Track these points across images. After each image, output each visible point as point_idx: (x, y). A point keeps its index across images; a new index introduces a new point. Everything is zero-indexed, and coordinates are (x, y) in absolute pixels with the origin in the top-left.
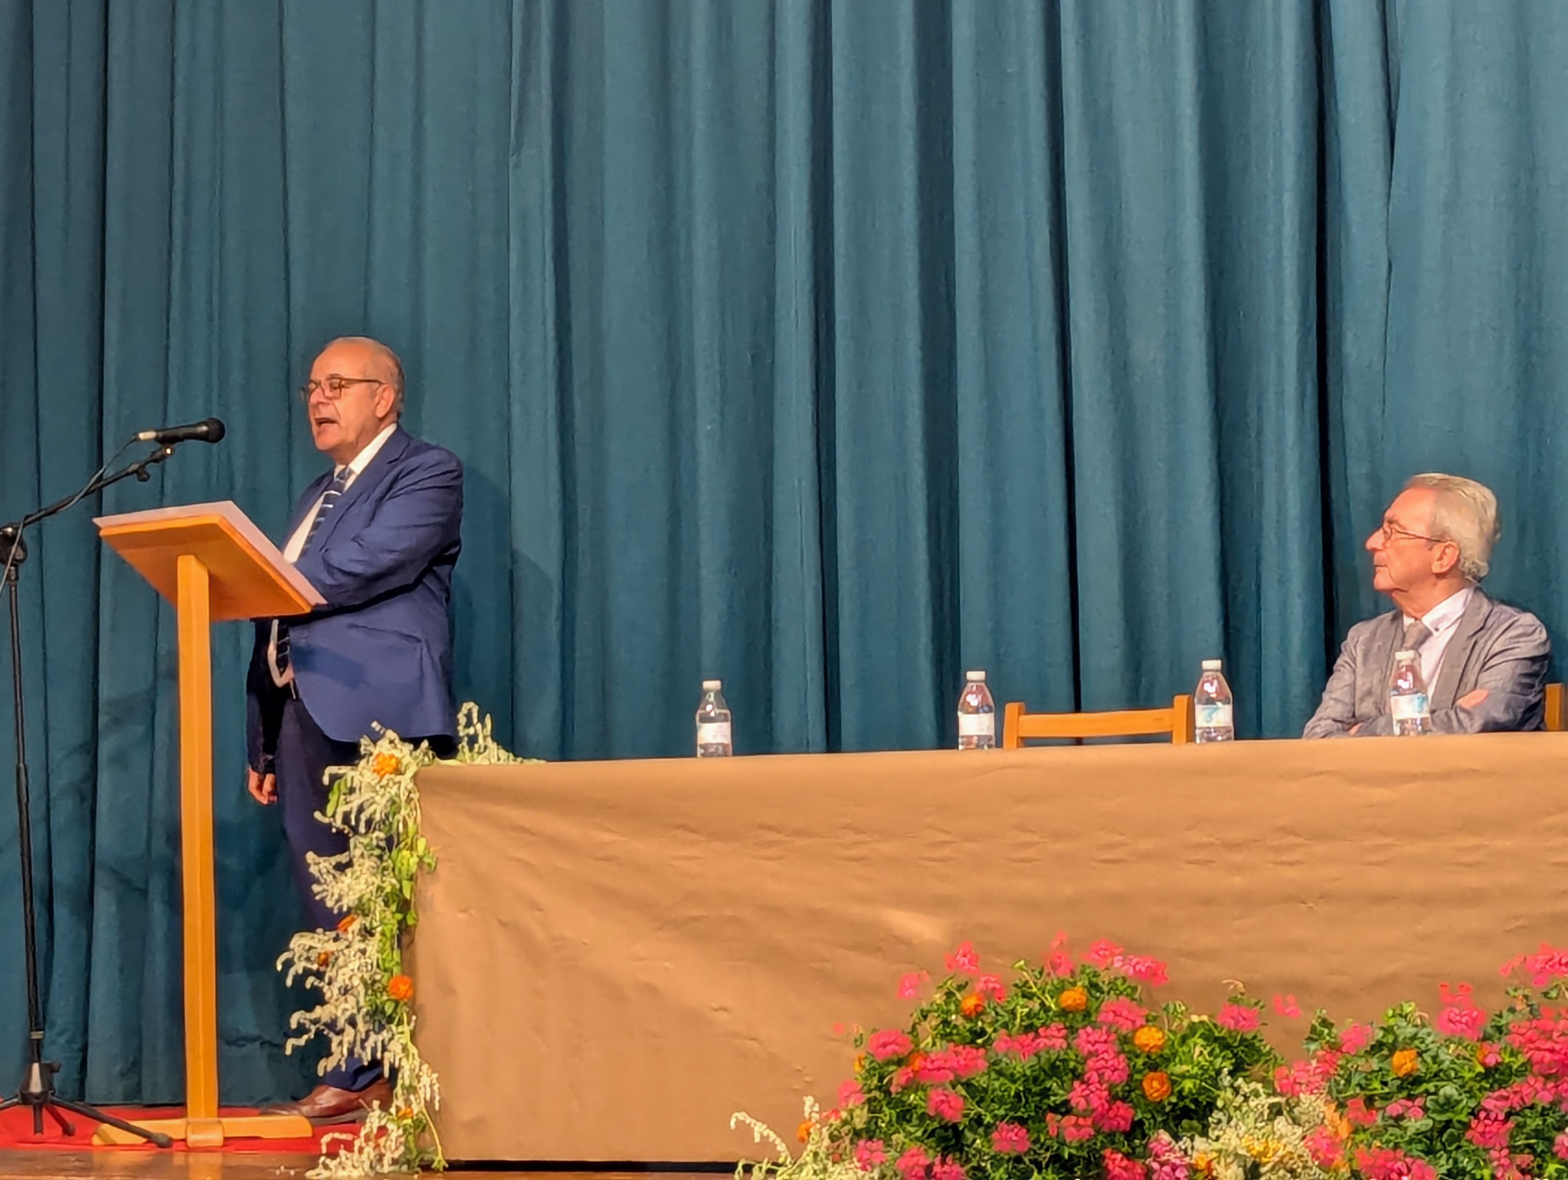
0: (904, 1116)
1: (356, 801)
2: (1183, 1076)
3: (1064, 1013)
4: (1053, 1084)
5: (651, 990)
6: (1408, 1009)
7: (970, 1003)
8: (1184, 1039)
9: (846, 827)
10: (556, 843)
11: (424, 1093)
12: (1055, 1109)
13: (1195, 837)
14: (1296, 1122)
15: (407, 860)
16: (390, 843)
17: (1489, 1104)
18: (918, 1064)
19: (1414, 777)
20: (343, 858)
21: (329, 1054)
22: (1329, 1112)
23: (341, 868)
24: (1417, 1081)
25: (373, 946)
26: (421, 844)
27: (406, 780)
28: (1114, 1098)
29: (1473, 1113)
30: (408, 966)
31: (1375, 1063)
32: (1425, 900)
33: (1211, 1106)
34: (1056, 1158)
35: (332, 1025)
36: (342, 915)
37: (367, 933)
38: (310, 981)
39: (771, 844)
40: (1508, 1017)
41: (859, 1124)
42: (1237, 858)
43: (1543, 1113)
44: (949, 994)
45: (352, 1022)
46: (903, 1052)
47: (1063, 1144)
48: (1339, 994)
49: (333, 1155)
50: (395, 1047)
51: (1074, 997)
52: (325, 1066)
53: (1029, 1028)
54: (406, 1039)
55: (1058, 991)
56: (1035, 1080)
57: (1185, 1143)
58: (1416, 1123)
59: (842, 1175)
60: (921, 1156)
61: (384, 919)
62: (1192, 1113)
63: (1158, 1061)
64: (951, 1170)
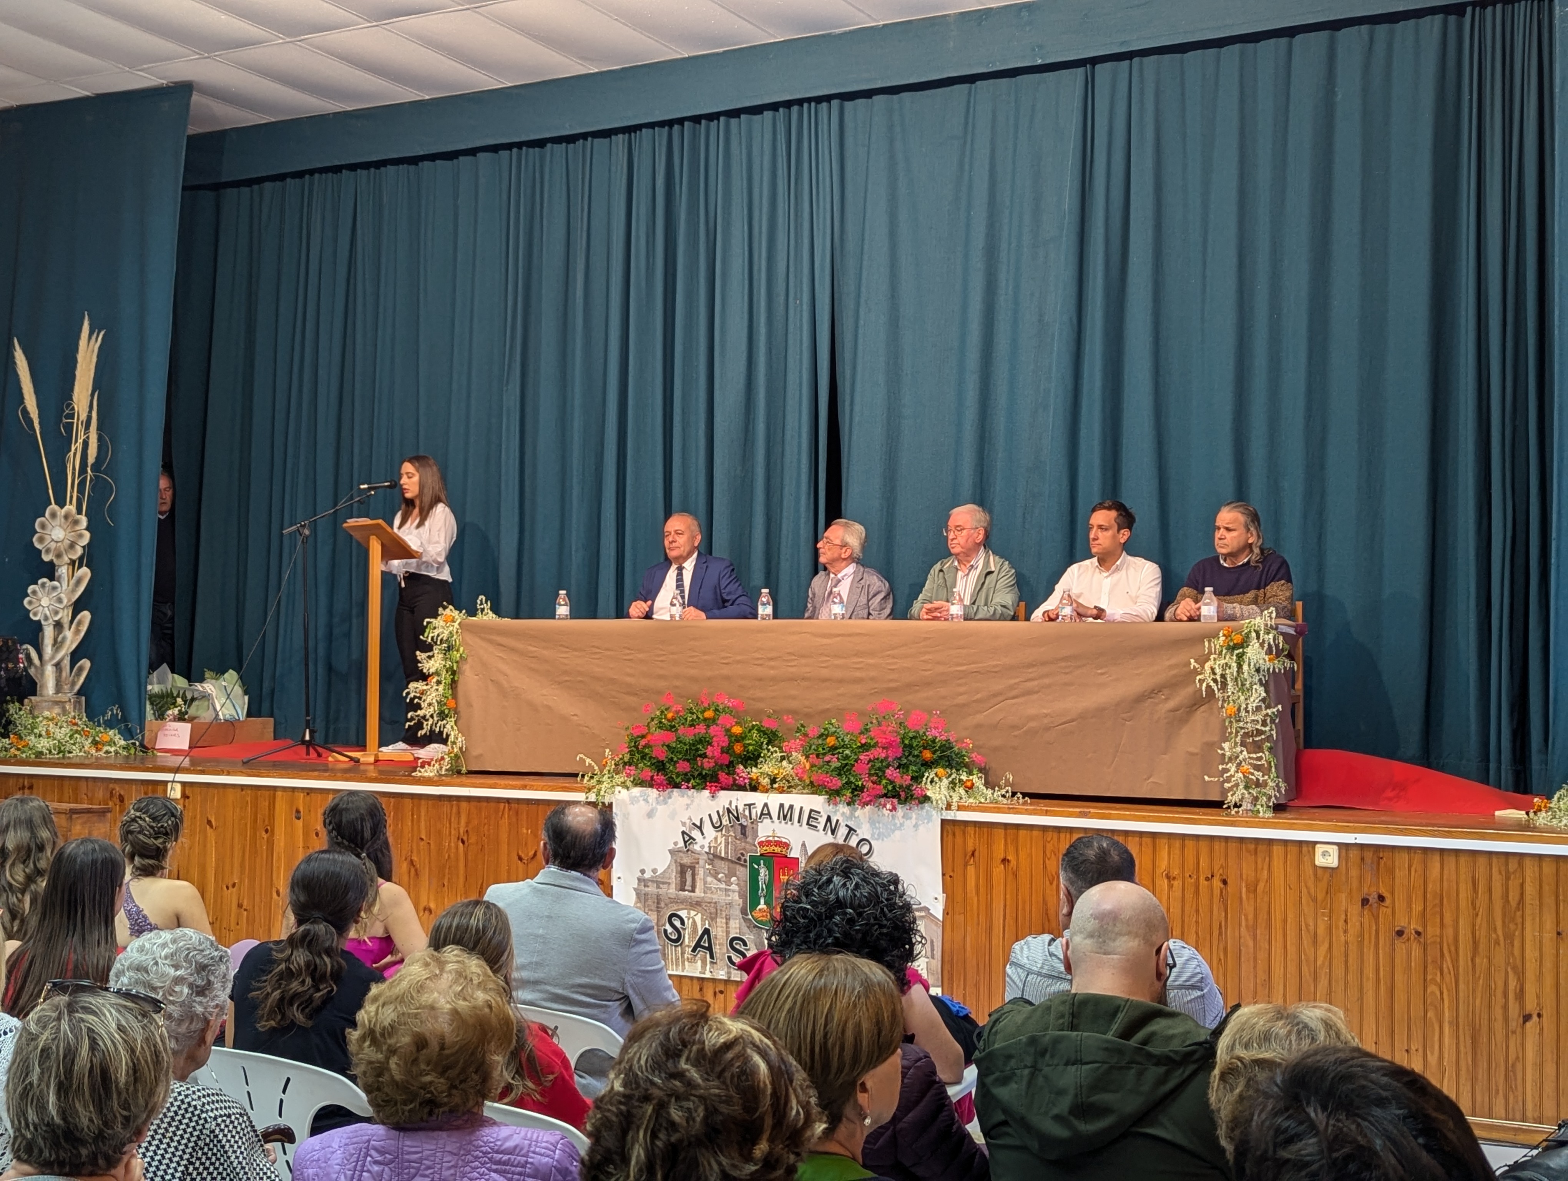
0: (643, 757)
1: (436, 632)
2: (750, 744)
3: (705, 719)
4: (700, 746)
5: (548, 707)
6: (833, 721)
7: (670, 715)
8: (750, 731)
9: (625, 648)
10: (513, 650)
11: (459, 744)
12: (700, 756)
13: (757, 655)
14: (790, 763)
15: (456, 655)
16: (449, 648)
17: (862, 757)
18: (649, 737)
19: (839, 635)
22: (803, 759)
24: (836, 748)
25: (441, 688)
26: (461, 649)
27: (456, 625)
28: (722, 752)
29: (856, 761)
30: (455, 696)
31: (820, 742)
32: (841, 681)
33: (759, 756)
34: (700, 774)
35: (424, 717)
36: (429, 676)
37: (439, 683)
39: (596, 653)
40: (870, 725)
41: (626, 759)
42: (772, 663)
43: (882, 762)
44: (662, 712)
45: (432, 716)
46: (644, 733)
47: (703, 769)
48: (808, 716)
49: (423, 766)
50: (448, 726)
51: (709, 714)
53: (691, 726)
54: (453, 723)
55: (703, 712)
56: (694, 745)
57: (749, 769)
58: (835, 764)
59: (619, 779)
60: (649, 772)
61: (446, 677)
62: (752, 759)
63: (740, 739)
64: (660, 778)
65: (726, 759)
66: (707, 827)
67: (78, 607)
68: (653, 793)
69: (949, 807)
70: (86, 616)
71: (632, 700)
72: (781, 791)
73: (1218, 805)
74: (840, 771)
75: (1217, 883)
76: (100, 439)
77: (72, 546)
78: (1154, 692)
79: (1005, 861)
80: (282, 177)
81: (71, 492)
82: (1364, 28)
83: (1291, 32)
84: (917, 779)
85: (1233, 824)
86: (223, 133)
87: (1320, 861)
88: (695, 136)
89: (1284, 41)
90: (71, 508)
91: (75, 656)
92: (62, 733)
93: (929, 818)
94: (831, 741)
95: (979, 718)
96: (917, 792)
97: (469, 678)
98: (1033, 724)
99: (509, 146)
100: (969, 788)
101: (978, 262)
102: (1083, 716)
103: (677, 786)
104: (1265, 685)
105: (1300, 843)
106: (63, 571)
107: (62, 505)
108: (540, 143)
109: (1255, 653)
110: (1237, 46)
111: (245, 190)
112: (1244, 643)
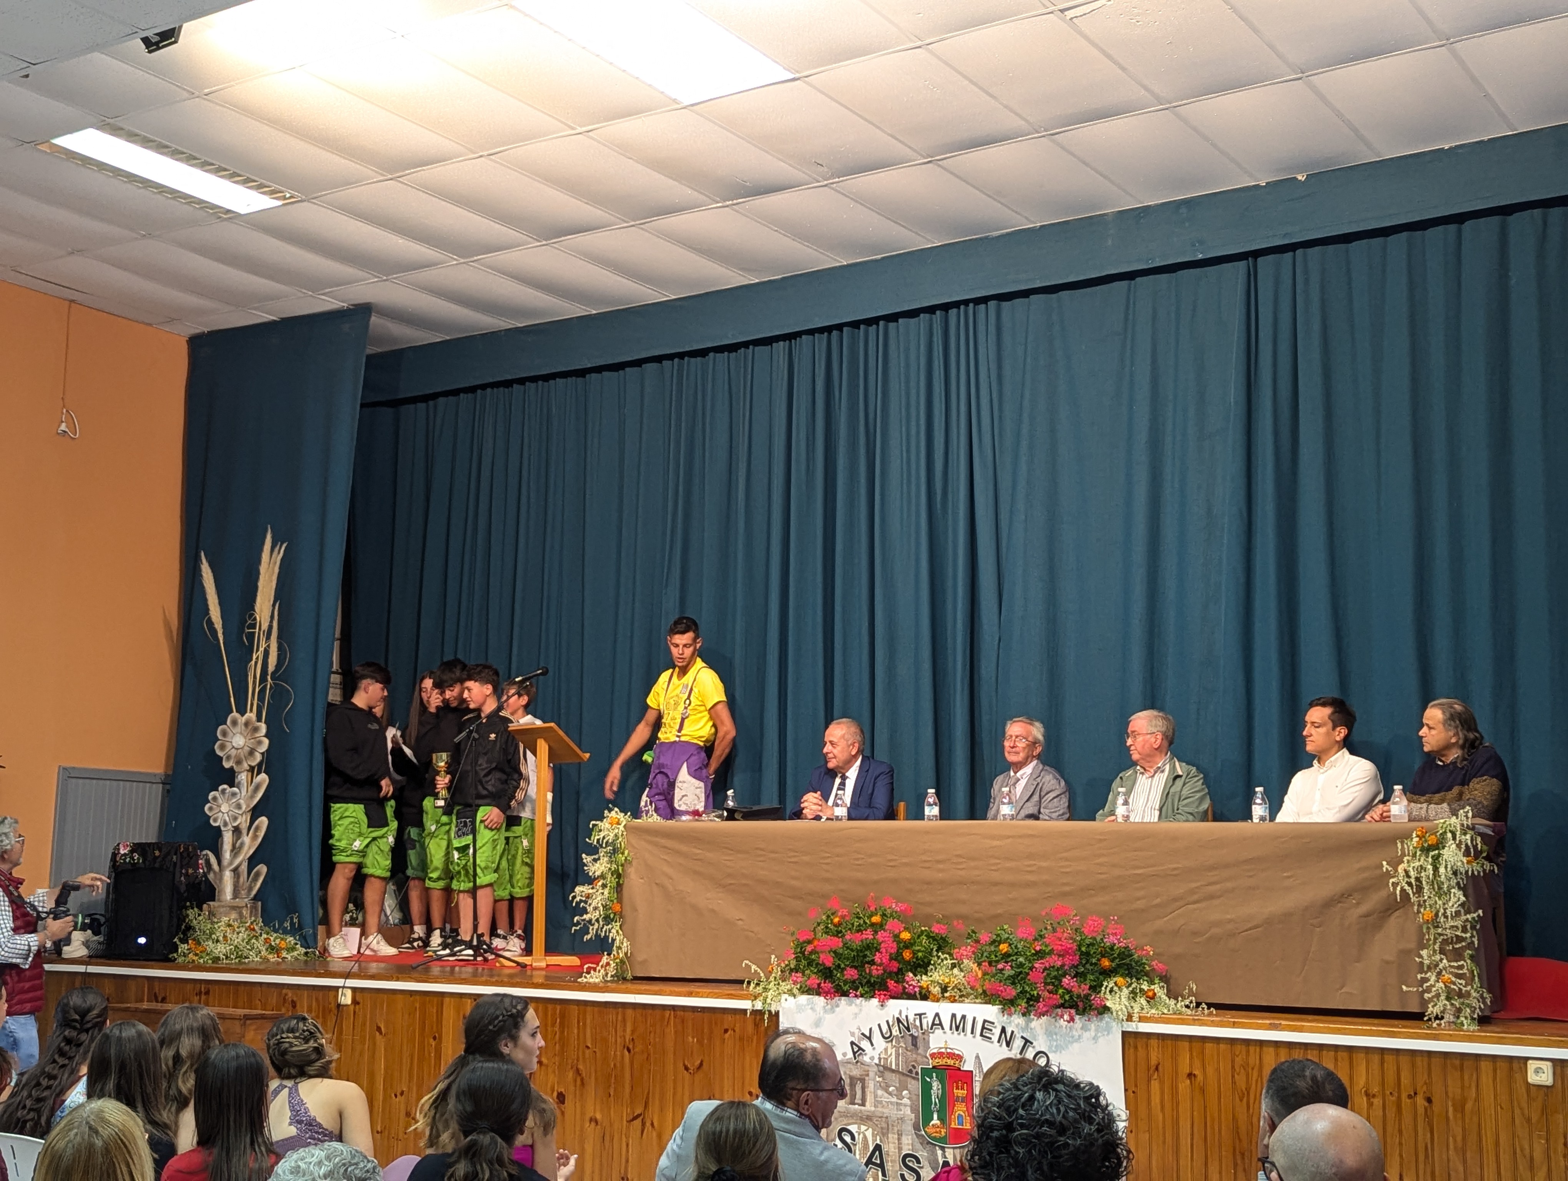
0: (810, 964)
1: (602, 834)
2: (919, 951)
3: (873, 925)
4: (868, 953)
5: (713, 911)
6: (1006, 927)
7: (836, 920)
8: (919, 937)
9: (790, 850)
10: (678, 852)
11: (624, 949)
12: (868, 963)
13: (924, 858)
14: (961, 970)
15: (621, 858)
16: (615, 851)
17: (1037, 965)
18: (816, 943)
19: (1009, 837)
20: (596, 857)
21: (588, 933)
22: (975, 967)
23: (595, 860)
24: (1010, 955)
25: (606, 891)
26: (626, 852)
27: (621, 827)
28: (891, 959)
29: (1031, 969)
30: (620, 900)
31: (993, 948)
32: (1012, 885)
33: (929, 963)
34: (868, 982)
35: (590, 921)
36: (595, 879)
37: (604, 886)
38: (582, 904)
39: (761, 856)
40: (1044, 932)
41: (792, 966)
42: (941, 866)
43: (1058, 970)
44: (828, 917)
45: (597, 920)
46: (811, 938)
47: (871, 976)
48: (979, 921)
49: (588, 973)
50: (614, 931)
51: (876, 919)
52: (587, 937)
53: (858, 931)
54: (618, 928)
55: (870, 917)
56: (861, 951)
57: (919, 977)
58: (1009, 972)
59: (785, 986)
60: (814, 980)
61: (611, 880)
62: (922, 966)
63: (908, 945)
64: (828, 985)
65: (895, 966)
66: (877, 1037)
67: (256, 813)
68: (820, 1001)
69: (1130, 1018)
70: (263, 822)
71: (797, 905)
72: (953, 1000)
73: (1418, 1017)
74: (1014, 980)
75: (1420, 1101)
76: (280, 648)
77: (252, 752)
78: (1343, 896)
79: (1190, 1075)
80: (456, 392)
81: (252, 700)
82: (1537, 212)
83: (1459, 219)
84: (1096, 988)
85: (1436, 1038)
86: (400, 352)
87: (1532, 1078)
88: (853, 341)
89: (1452, 228)
90: (251, 715)
91: (253, 861)
92: (239, 938)
93: (1108, 1030)
94: (1004, 947)
95: (1159, 924)
96: (1095, 999)
97: (634, 880)
98: (1215, 930)
99: (670, 357)
100: (1151, 998)
101: (1141, 456)
102: (1268, 922)
103: (845, 994)
104: (1463, 889)
105: (1511, 1059)
106: (243, 777)
107: (242, 712)
108: (702, 353)
109: (1451, 854)
110: (1404, 235)
111: (422, 406)
112: (1439, 845)
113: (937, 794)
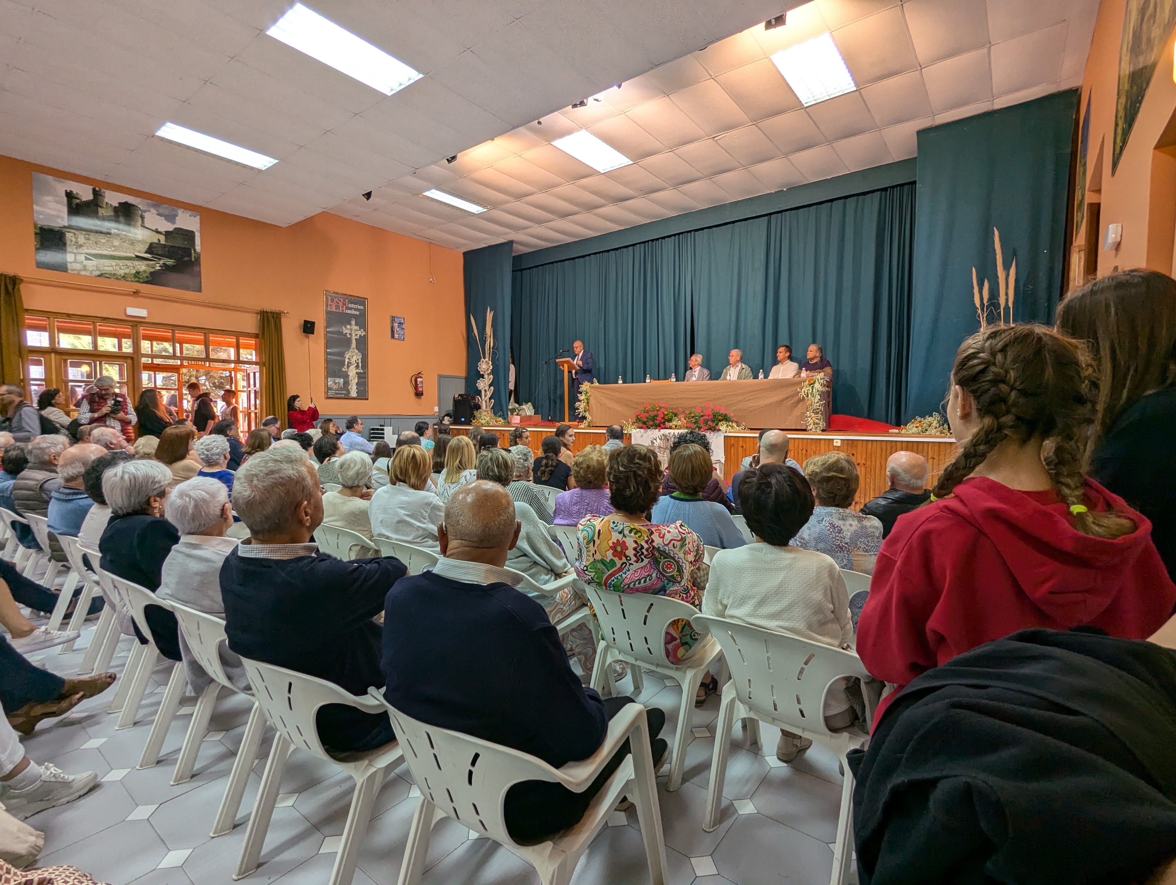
0: (640, 421)
2: (669, 416)
3: (657, 410)
4: (655, 418)
5: (614, 408)
7: (647, 409)
8: (669, 413)
10: (603, 393)
11: (590, 419)
12: (655, 420)
14: (681, 421)
15: (588, 395)
17: (701, 419)
18: (641, 415)
21: (580, 415)
22: (684, 420)
24: (694, 417)
26: (590, 393)
28: (662, 419)
30: (588, 406)
31: (689, 415)
32: (696, 399)
33: (672, 420)
34: (656, 425)
40: (703, 410)
41: (635, 422)
42: (675, 394)
43: (707, 420)
44: (645, 408)
48: (686, 408)
49: (581, 425)
50: (587, 414)
51: (658, 408)
53: (653, 412)
55: (656, 408)
57: (669, 423)
58: (694, 421)
59: (633, 427)
60: (641, 425)
61: (586, 401)
62: (670, 420)
63: (667, 415)
64: (644, 426)
65: (663, 421)
66: (658, 439)
67: (490, 386)
68: (642, 430)
69: (726, 432)
70: (492, 388)
71: (637, 405)
72: (678, 429)
73: (805, 430)
74: (695, 423)
75: (804, 451)
76: (494, 341)
77: (488, 369)
78: (787, 398)
79: (742, 447)
80: (537, 266)
81: (487, 355)
83: (832, 201)
84: (717, 425)
85: (809, 434)
86: (521, 255)
87: (835, 444)
88: (652, 245)
89: (830, 203)
90: (487, 359)
91: (490, 399)
92: (488, 419)
93: (720, 435)
94: (692, 415)
95: (735, 408)
96: (717, 428)
97: (592, 400)
98: (751, 409)
99: (599, 253)
100: (732, 427)
102: (766, 406)
103: (649, 428)
104: (820, 395)
105: (829, 439)
106: (486, 376)
107: (484, 358)
108: (608, 251)
109: (817, 386)
110: (815, 207)
111: (528, 271)
112: (814, 383)
113: (675, 375)
